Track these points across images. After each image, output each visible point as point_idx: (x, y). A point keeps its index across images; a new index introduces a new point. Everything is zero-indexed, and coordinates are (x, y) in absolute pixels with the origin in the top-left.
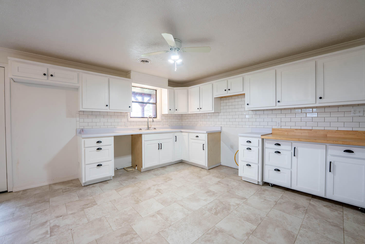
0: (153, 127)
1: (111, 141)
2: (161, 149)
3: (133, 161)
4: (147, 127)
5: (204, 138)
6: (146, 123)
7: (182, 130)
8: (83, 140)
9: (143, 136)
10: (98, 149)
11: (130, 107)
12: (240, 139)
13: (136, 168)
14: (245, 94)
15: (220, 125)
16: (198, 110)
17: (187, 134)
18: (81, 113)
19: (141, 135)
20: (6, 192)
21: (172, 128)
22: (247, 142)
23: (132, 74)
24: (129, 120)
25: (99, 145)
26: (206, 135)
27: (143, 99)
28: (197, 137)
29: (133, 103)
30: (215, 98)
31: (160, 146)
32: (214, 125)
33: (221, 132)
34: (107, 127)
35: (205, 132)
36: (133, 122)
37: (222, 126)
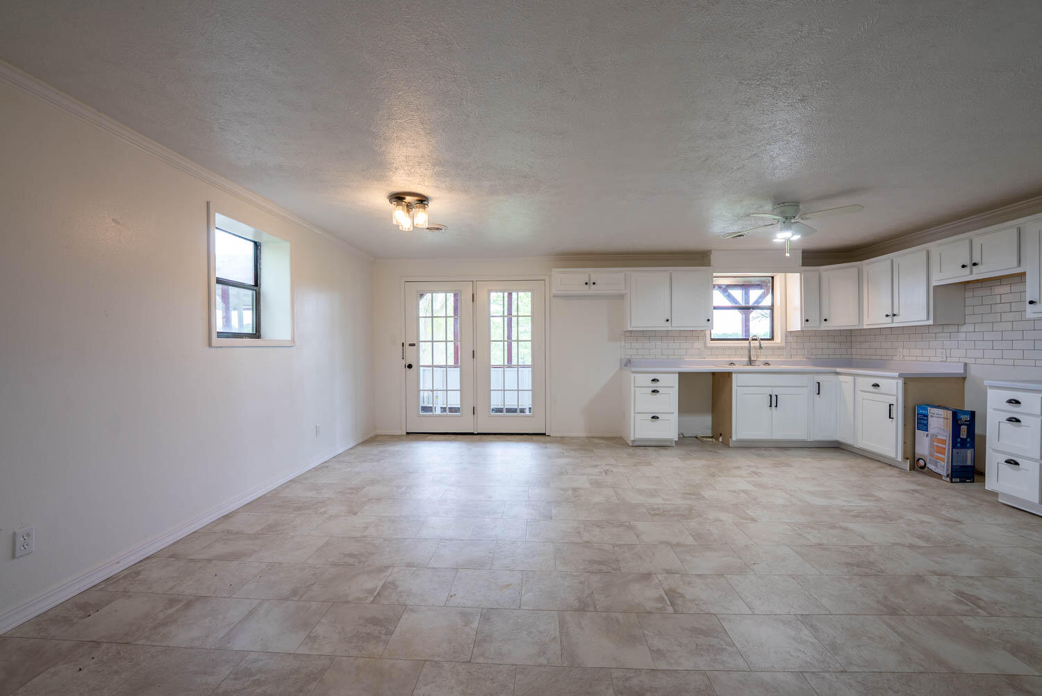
0: (763, 359)
1: (674, 380)
2: (776, 406)
3: (715, 426)
4: (747, 359)
5: (893, 388)
6: (746, 353)
7: (839, 370)
8: (633, 375)
9: (734, 375)
10: (654, 391)
11: (708, 320)
12: (991, 394)
13: (721, 439)
14: (1025, 272)
15: (962, 360)
16: (889, 319)
17: (851, 378)
18: (628, 334)
19: (729, 374)
20: (545, 434)
21: (816, 365)
22: (1010, 401)
23: (713, 257)
24: (709, 345)
25: (655, 386)
26: (901, 382)
27: (747, 295)
28: (875, 386)
29: (715, 312)
30: (935, 287)
31: (773, 401)
32: (944, 359)
33: (964, 378)
34: (666, 357)
35: (897, 375)
36: (717, 348)
37: (967, 361)
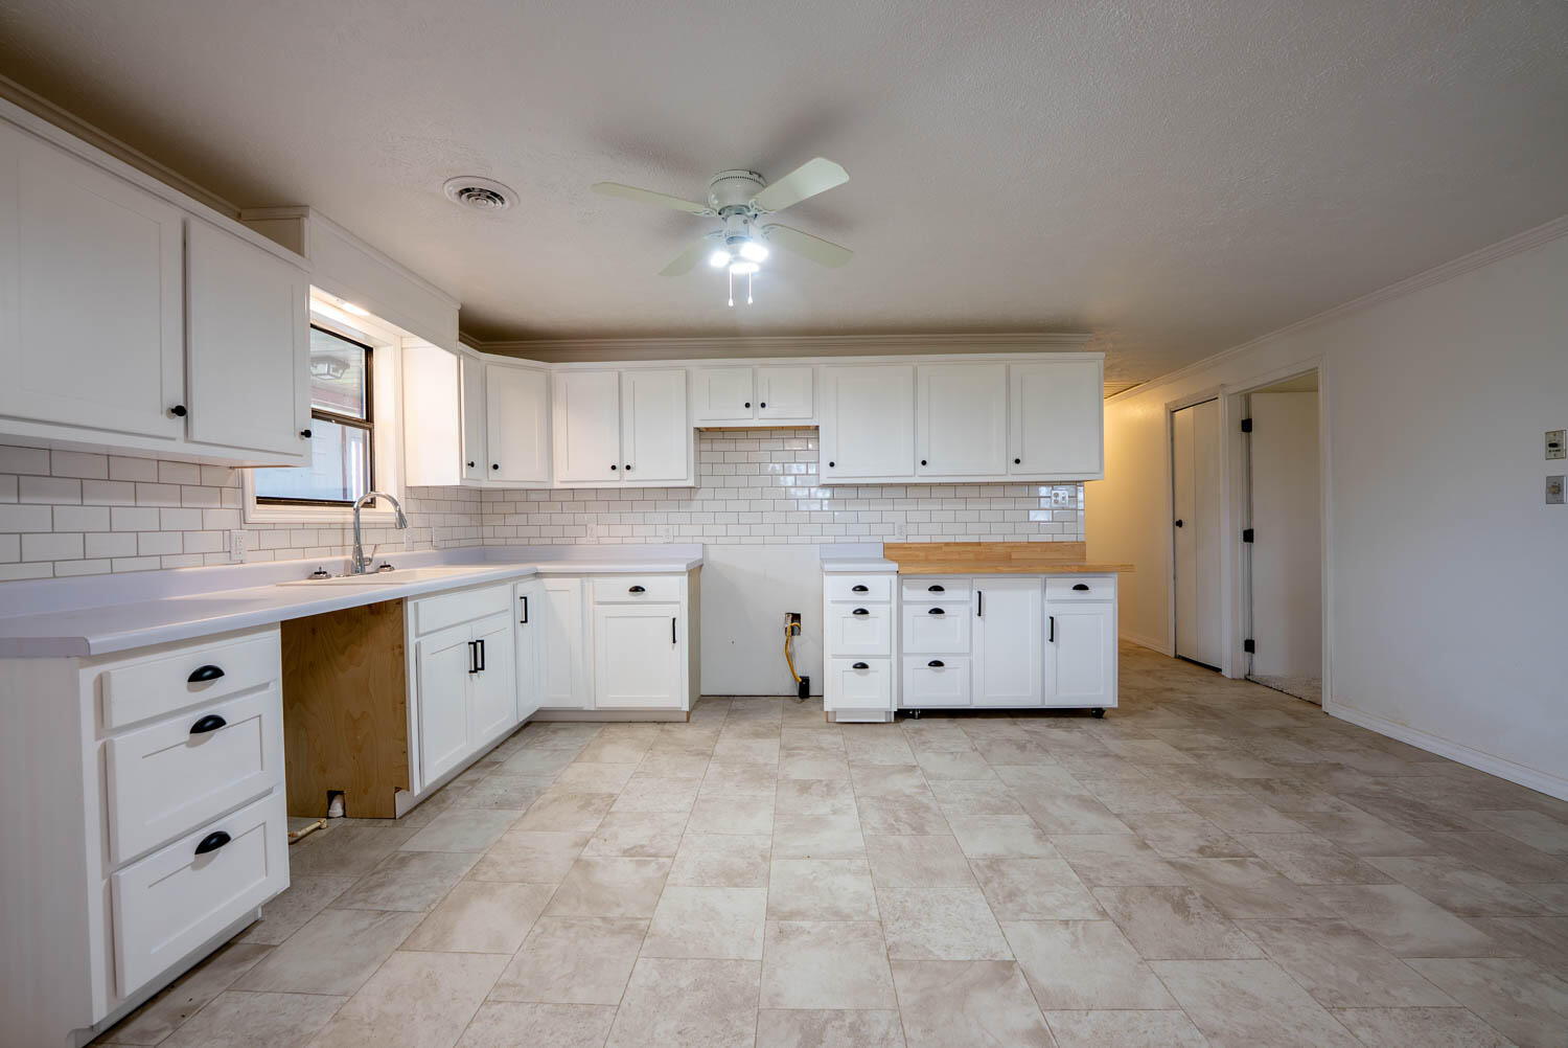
2: (482, 668)
4: (347, 557)
5: (673, 592)
7: (541, 568)
8: (87, 676)
9: (410, 605)
10: (200, 728)
11: (307, 435)
13: (336, 808)
14: (821, 426)
15: (697, 539)
16: (613, 475)
17: (576, 581)
24: (250, 518)
25: (205, 699)
26: (685, 578)
28: (637, 589)
30: (695, 429)
31: (479, 657)
32: (671, 540)
33: (702, 566)
35: (683, 567)
36: (289, 526)
37: (706, 541)
